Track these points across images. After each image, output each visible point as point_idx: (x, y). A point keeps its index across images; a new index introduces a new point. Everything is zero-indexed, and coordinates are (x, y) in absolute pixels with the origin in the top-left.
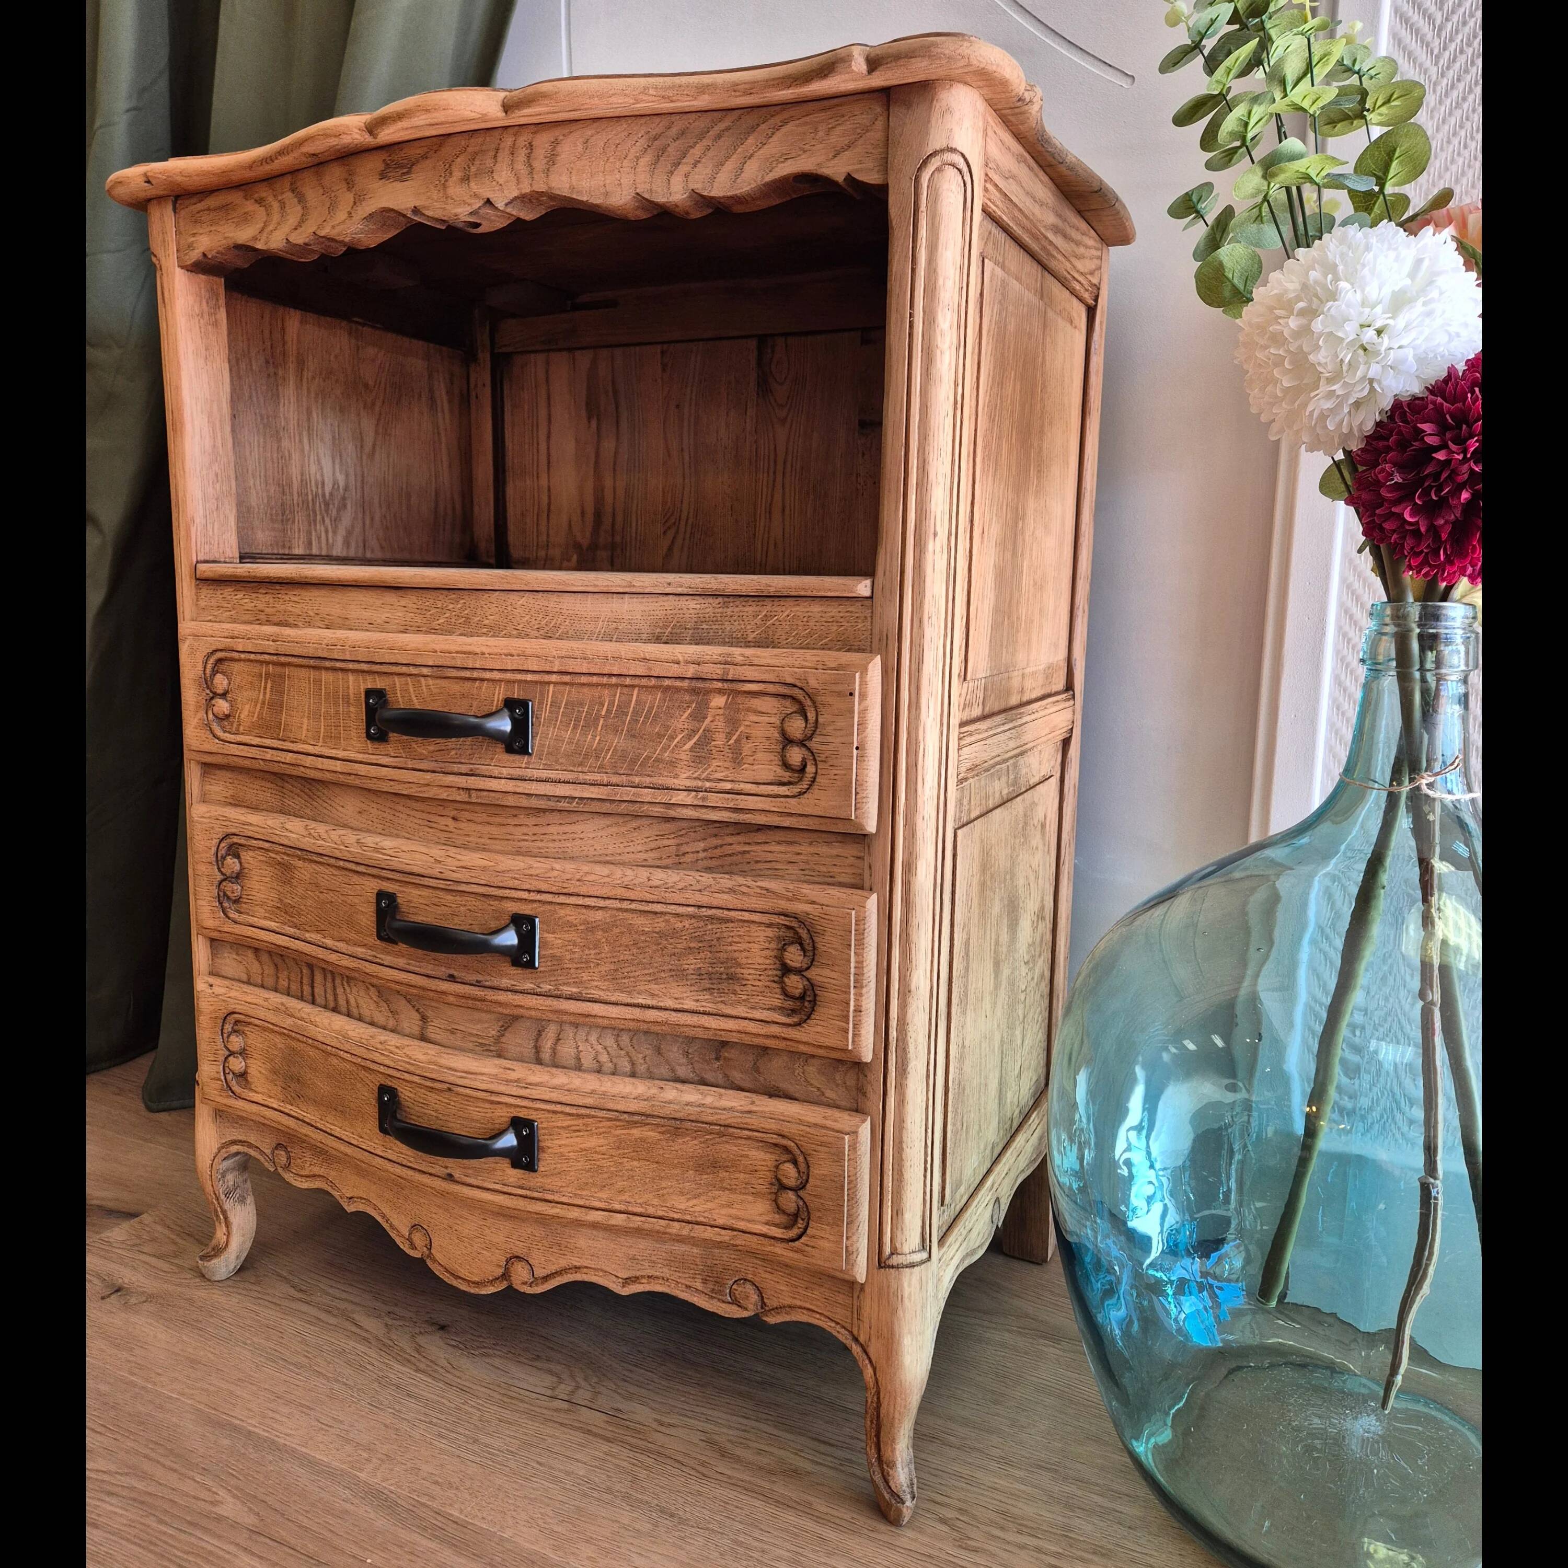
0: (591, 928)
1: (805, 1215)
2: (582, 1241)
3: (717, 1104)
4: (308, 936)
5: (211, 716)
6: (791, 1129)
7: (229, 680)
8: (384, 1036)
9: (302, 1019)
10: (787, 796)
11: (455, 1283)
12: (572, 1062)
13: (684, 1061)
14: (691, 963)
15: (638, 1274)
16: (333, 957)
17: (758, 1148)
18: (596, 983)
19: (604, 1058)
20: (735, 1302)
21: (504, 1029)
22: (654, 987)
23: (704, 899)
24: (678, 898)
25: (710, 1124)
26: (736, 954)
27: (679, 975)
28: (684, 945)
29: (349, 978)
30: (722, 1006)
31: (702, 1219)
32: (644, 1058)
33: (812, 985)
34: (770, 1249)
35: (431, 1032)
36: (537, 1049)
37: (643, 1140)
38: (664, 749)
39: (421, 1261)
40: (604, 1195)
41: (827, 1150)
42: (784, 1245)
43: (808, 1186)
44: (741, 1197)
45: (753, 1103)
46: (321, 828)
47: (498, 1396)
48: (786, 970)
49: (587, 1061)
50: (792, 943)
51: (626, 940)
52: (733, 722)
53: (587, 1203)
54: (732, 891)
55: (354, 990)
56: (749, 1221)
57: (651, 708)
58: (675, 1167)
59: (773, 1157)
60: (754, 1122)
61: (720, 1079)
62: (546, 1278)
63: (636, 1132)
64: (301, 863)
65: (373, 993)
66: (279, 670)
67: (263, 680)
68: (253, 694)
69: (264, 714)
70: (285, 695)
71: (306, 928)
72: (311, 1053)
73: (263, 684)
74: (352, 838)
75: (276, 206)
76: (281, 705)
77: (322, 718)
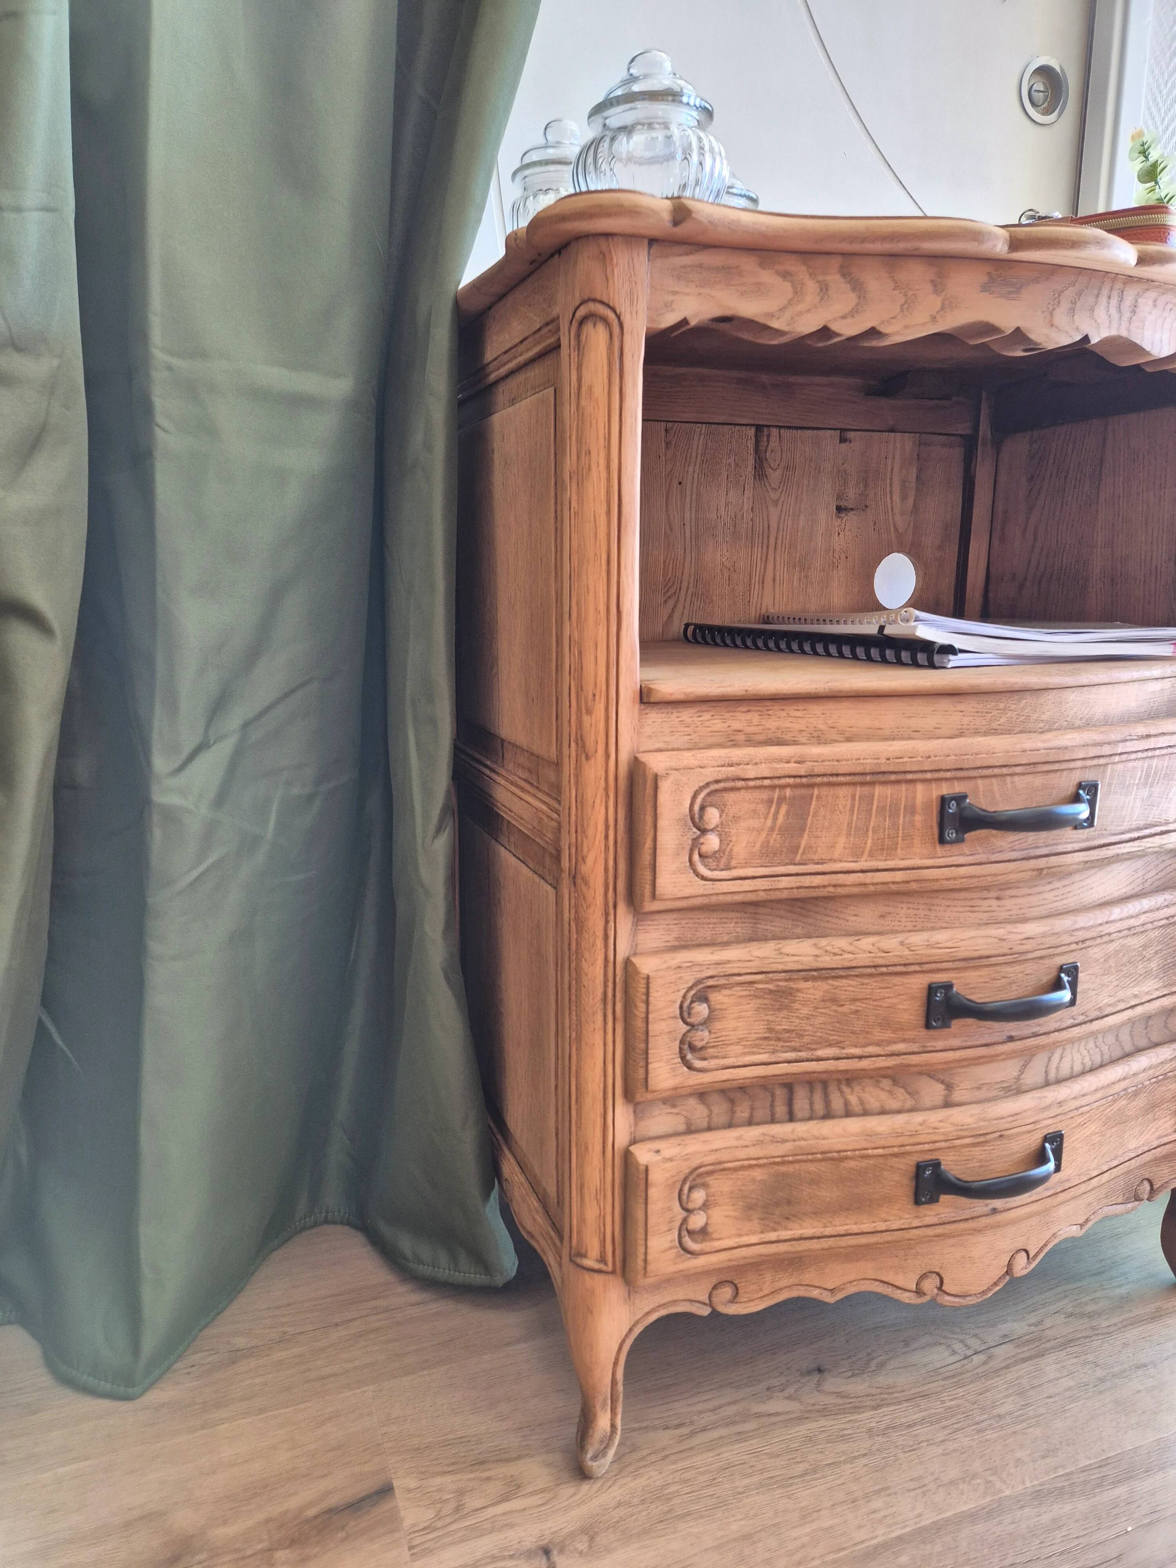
2: (1061, 1210)
4: (820, 1053)
5: (696, 857)
7: (722, 812)
8: (919, 1117)
11: (962, 1302)
12: (1068, 1073)
13: (1129, 1039)
16: (859, 1064)
18: (1105, 1001)
19: (1087, 1059)
21: (1024, 1066)
22: (1136, 990)
29: (850, 1079)
31: (1146, 1149)
32: (1109, 1048)
35: (957, 1096)
36: (1047, 1073)
37: (1119, 1109)
39: (930, 1302)
40: (1095, 1165)
46: (842, 943)
49: (1077, 1067)
51: (1124, 959)
53: (1089, 1177)
55: (857, 1088)
58: (1133, 1120)
62: (1036, 1255)
63: (1116, 1106)
64: (809, 984)
65: (886, 1083)
66: (803, 791)
67: (774, 806)
68: (755, 823)
69: (772, 842)
70: (810, 818)
71: (813, 1046)
72: (812, 1167)
73: (773, 810)
74: (890, 943)
75: (811, 286)
76: (802, 829)
77: (870, 834)
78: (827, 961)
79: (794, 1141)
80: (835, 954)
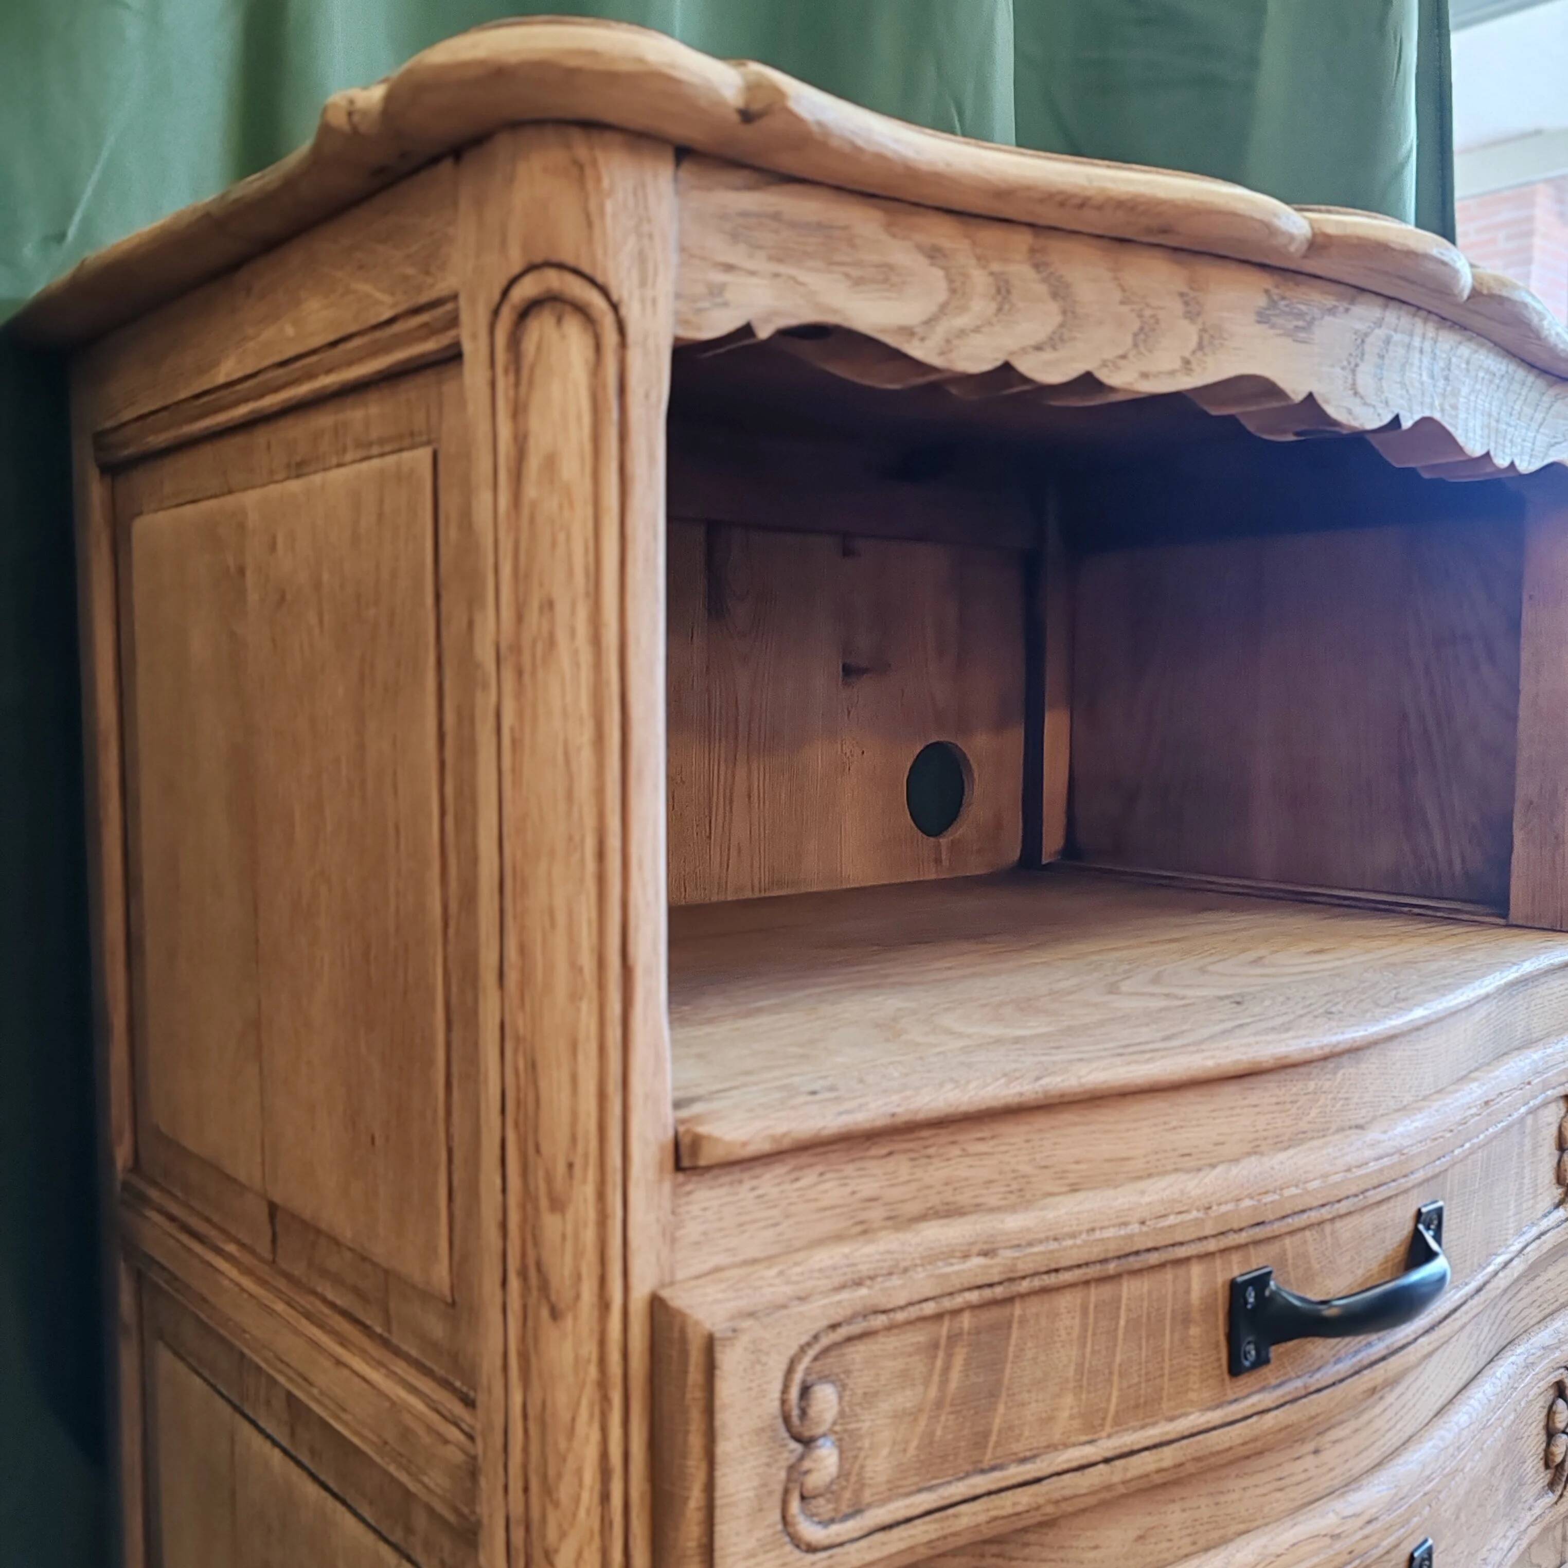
7: (841, 1390)
66: (995, 1314)
67: (941, 1354)
68: (906, 1398)
69: (939, 1433)
70: (1009, 1366)
73: (939, 1363)
75: (979, 279)
76: (993, 1395)
77: (1116, 1378)
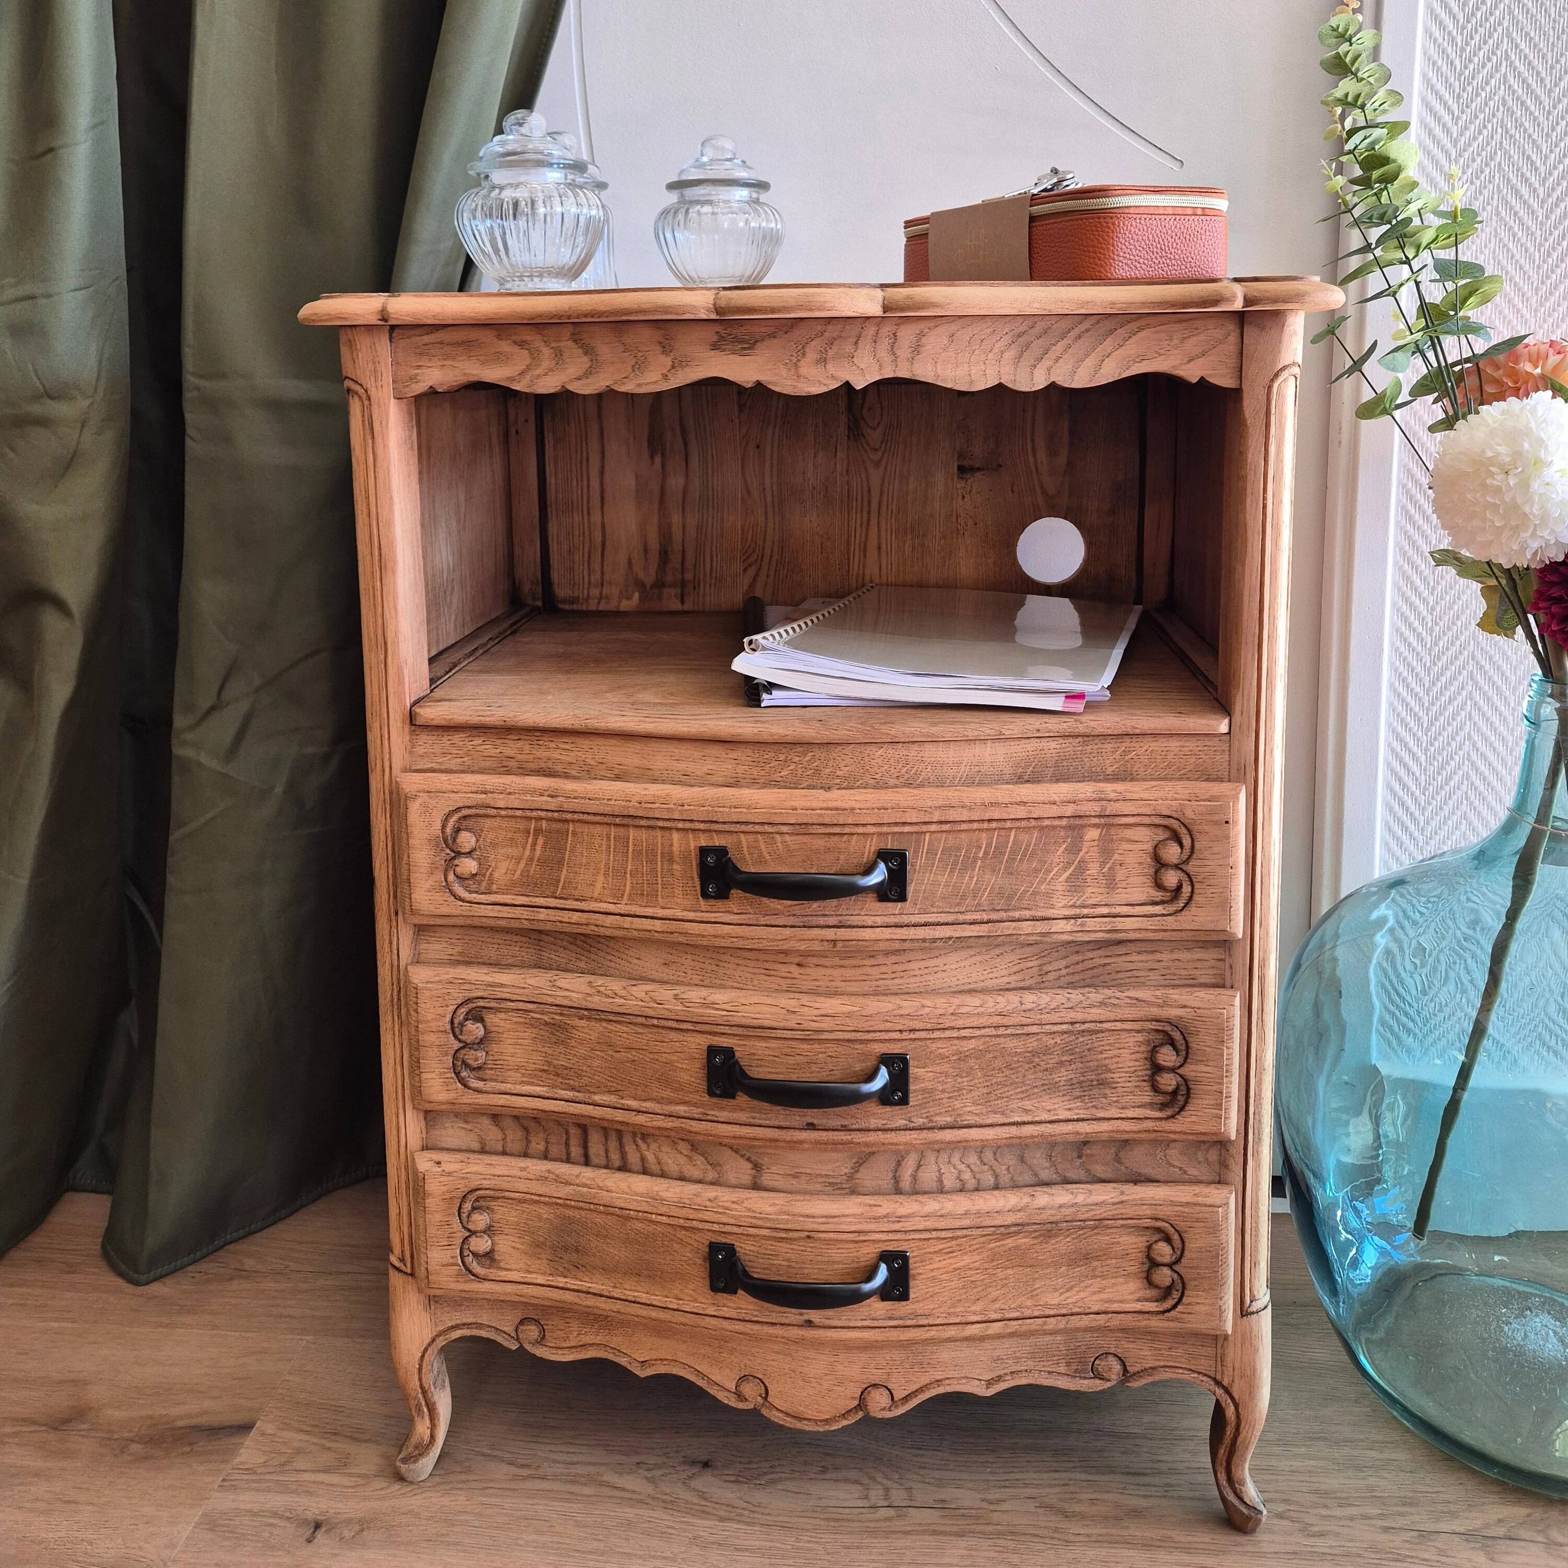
0: (963, 1057)
1: (1180, 1287)
2: (945, 1354)
3: (1089, 1201)
4: (597, 1098)
5: (451, 876)
6: (1166, 1212)
7: (478, 837)
8: (711, 1192)
9: (585, 1185)
10: (1163, 915)
11: (799, 1425)
12: (934, 1185)
13: (1047, 1164)
14: (1062, 1076)
15: (1002, 1372)
16: (641, 1119)
17: (1129, 1233)
18: (968, 1109)
19: (967, 1176)
20: (1098, 1376)
21: (859, 1164)
22: (1027, 1104)
23: (1079, 1016)
24: (1054, 1018)
25: (1084, 1221)
26: (1107, 1061)
27: (1051, 1088)
28: (1056, 1060)
29: (644, 1135)
30: (1094, 1111)
31: (1078, 1310)
32: (1008, 1169)
33: (1185, 1080)
34: (1144, 1323)
35: (766, 1180)
36: (896, 1179)
37: (1017, 1248)
38: (1041, 883)
39: (755, 1412)
40: (977, 1307)
41: (1202, 1224)
42: (1160, 1317)
43: (1183, 1260)
44: (1113, 1281)
45: (1122, 1193)
46: (616, 985)
47: (822, 1523)
48: (1157, 1069)
49: (949, 1182)
50: (1162, 1045)
51: (998, 1063)
52: (1106, 852)
53: (964, 1320)
54: (1102, 1004)
55: (654, 1147)
56: (1121, 1302)
57: (1028, 846)
58: (1048, 1266)
59: (1145, 1239)
60: (1130, 1211)
61: (1082, 1175)
62: (906, 1399)
63: (1009, 1242)
64: (583, 1023)
65: (684, 1147)
66: (558, 826)
67: (532, 836)
68: (514, 852)
69: (531, 872)
70: (567, 854)
71: (592, 1089)
72: (599, 1219)
73: (530, 840)
74: (665, 994)
75: (546, 352)
76: (561, 863)
77: (628, 876)
78: (596, 1002)
79: (578, 1185)
80: (608, 996)
